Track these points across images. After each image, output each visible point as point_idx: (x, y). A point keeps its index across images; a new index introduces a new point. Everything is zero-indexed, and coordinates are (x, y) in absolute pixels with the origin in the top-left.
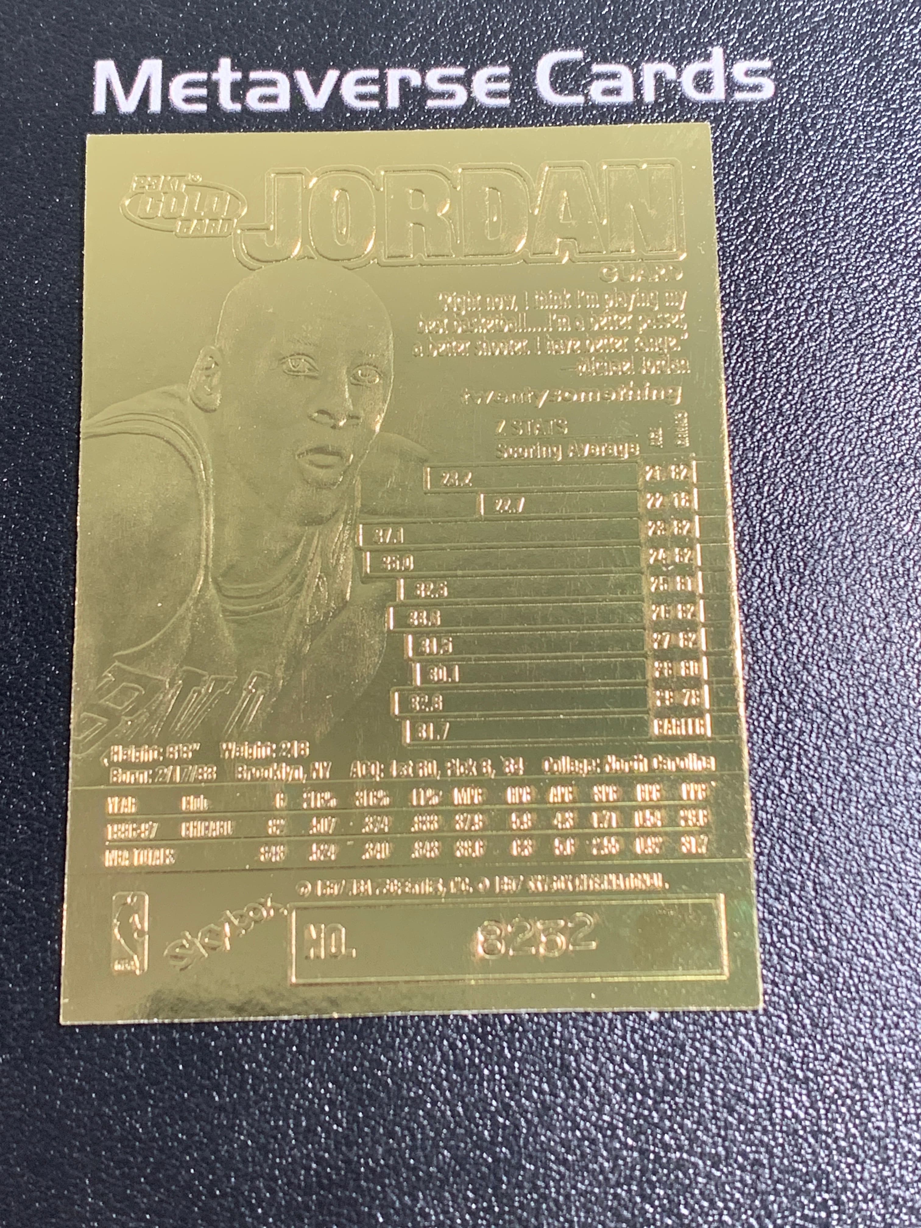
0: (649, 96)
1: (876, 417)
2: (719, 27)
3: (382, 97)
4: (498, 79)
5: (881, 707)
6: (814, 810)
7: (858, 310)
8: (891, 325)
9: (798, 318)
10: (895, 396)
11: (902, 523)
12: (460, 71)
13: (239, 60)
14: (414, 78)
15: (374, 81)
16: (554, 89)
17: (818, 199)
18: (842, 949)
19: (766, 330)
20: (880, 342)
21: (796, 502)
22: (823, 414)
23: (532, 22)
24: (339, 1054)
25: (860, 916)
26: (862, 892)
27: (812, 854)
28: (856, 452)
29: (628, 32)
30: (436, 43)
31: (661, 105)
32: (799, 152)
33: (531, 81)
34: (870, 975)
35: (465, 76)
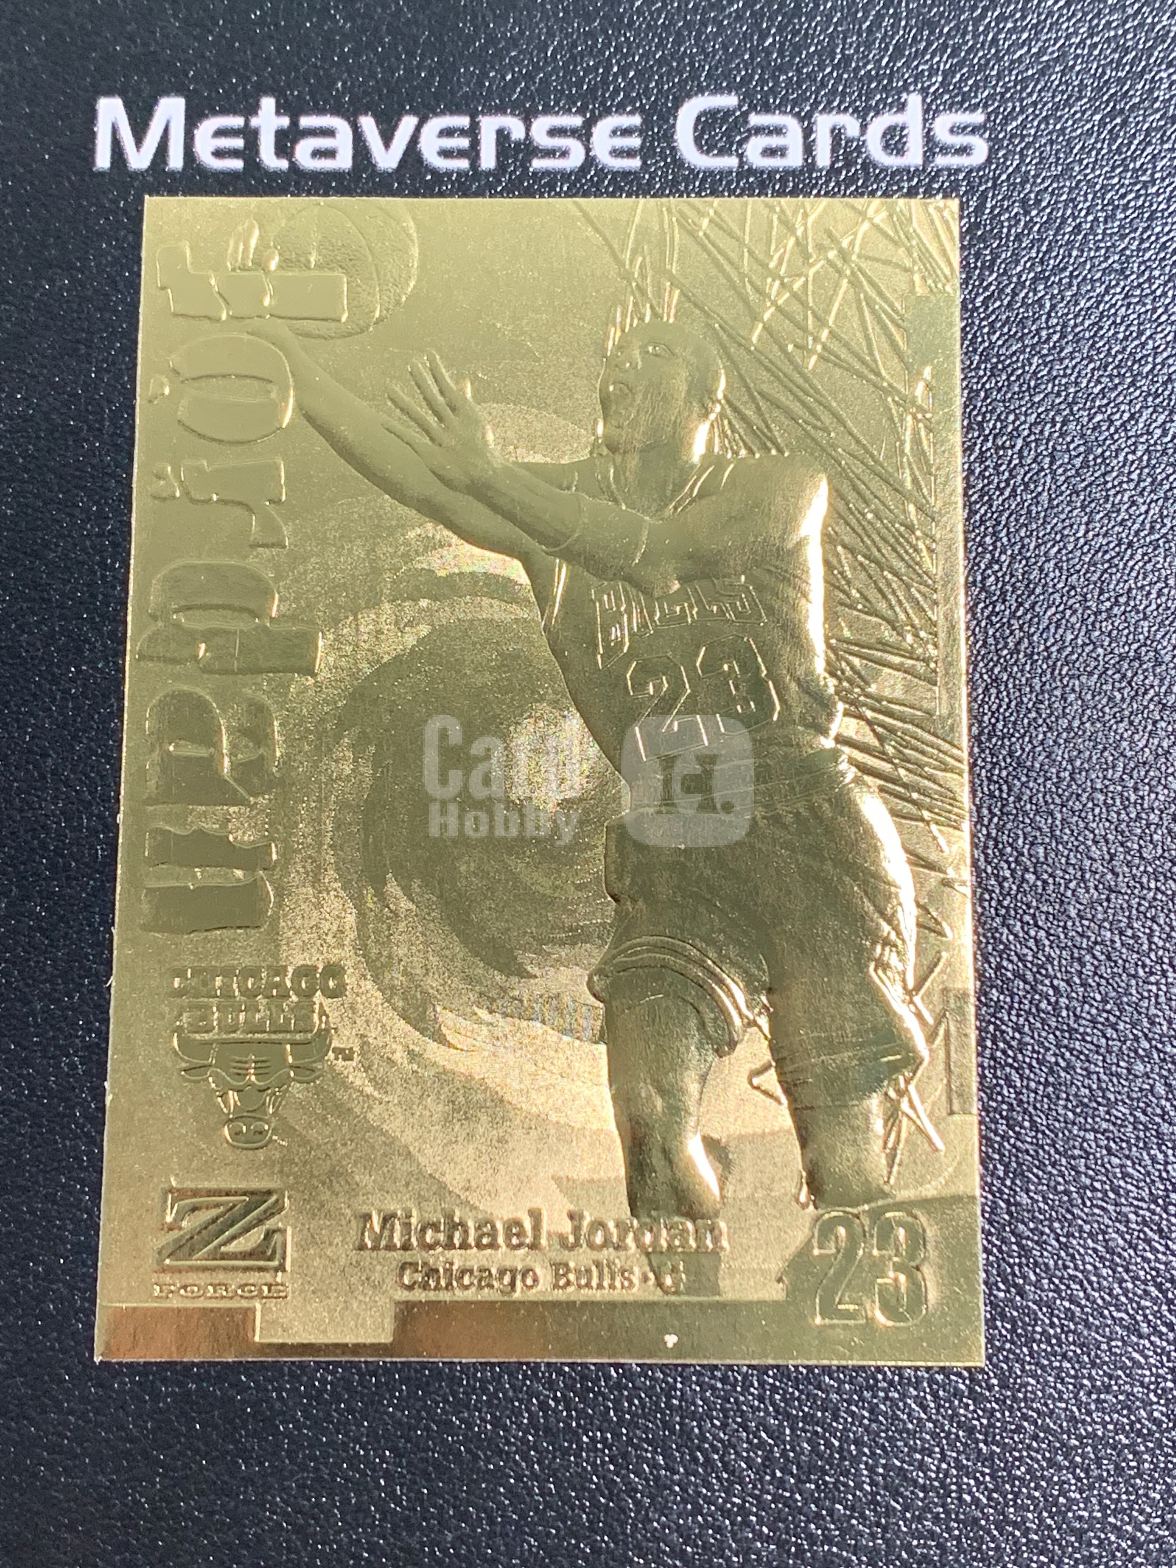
0: (823, 158)
1: (1106, 595)
2: (917, 67)
3: (473, 153)
4: (626, 132)
5: (1101, 977)
6: (1011, 1108)
7: (1089, 451)
9: (1010, 462)
11: (1136, 737)
12: (576, 121)
13: (286, 100)
14: (516, 128)
15: (462, 132)
16: (700, 147)
17: (1040, 302)
18: (1042, 1290)
21: (1000, 706)
22: (1038, 591)
23: (672, 55)
24: (399, 1414)
25: (1065, 1247)
26: (1069, 1216)
27: (1007, 1166)
28: (1080, 642)
29: (799, 71)
30: (545, 81)
31: (839, 171)
32: (1018, 237)
33: (668, 136)
34: (1076, 1324)
35: (583, 127)
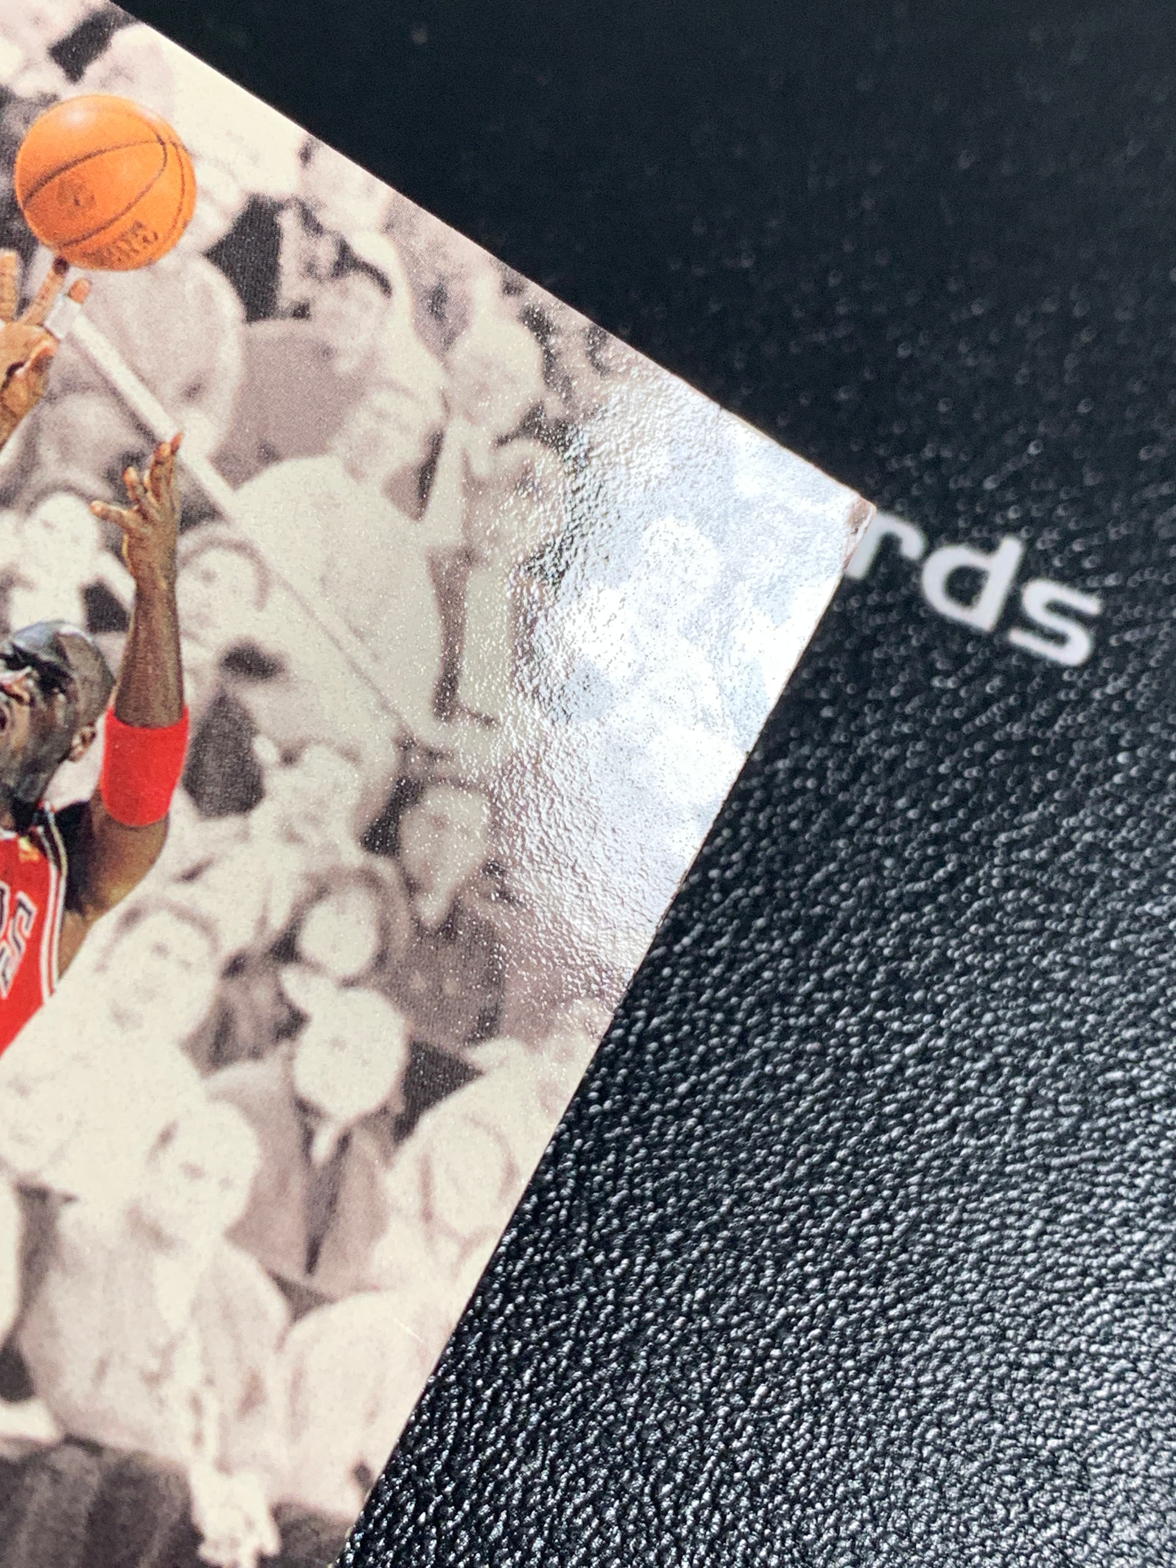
1: (1037, 1343)
8: (1136, 1175)
10: (1090, 1321)
17: (1087, 879)
19: (891, 1076)
20: (1103, 1198)
32: (1087, 780)
